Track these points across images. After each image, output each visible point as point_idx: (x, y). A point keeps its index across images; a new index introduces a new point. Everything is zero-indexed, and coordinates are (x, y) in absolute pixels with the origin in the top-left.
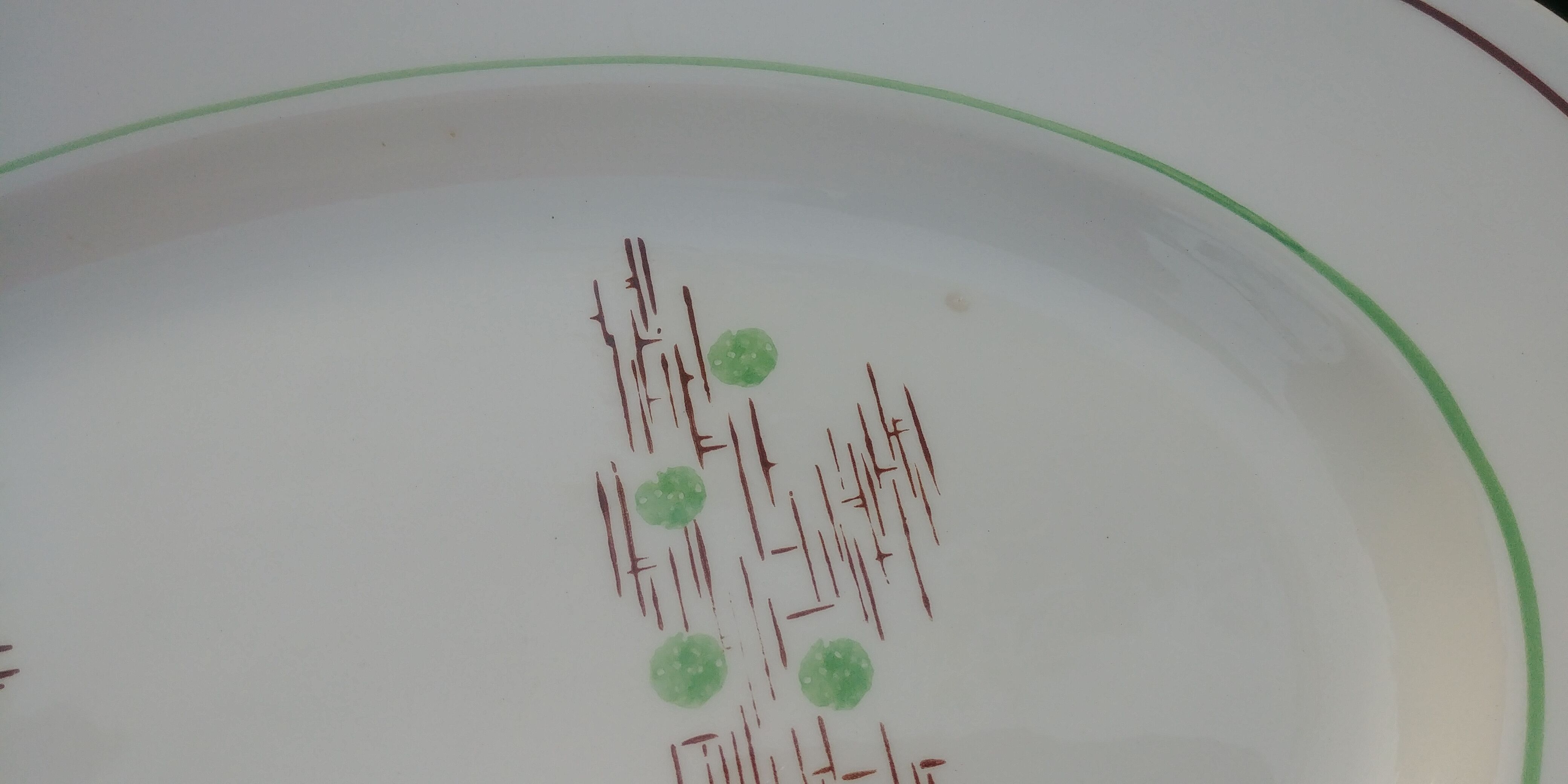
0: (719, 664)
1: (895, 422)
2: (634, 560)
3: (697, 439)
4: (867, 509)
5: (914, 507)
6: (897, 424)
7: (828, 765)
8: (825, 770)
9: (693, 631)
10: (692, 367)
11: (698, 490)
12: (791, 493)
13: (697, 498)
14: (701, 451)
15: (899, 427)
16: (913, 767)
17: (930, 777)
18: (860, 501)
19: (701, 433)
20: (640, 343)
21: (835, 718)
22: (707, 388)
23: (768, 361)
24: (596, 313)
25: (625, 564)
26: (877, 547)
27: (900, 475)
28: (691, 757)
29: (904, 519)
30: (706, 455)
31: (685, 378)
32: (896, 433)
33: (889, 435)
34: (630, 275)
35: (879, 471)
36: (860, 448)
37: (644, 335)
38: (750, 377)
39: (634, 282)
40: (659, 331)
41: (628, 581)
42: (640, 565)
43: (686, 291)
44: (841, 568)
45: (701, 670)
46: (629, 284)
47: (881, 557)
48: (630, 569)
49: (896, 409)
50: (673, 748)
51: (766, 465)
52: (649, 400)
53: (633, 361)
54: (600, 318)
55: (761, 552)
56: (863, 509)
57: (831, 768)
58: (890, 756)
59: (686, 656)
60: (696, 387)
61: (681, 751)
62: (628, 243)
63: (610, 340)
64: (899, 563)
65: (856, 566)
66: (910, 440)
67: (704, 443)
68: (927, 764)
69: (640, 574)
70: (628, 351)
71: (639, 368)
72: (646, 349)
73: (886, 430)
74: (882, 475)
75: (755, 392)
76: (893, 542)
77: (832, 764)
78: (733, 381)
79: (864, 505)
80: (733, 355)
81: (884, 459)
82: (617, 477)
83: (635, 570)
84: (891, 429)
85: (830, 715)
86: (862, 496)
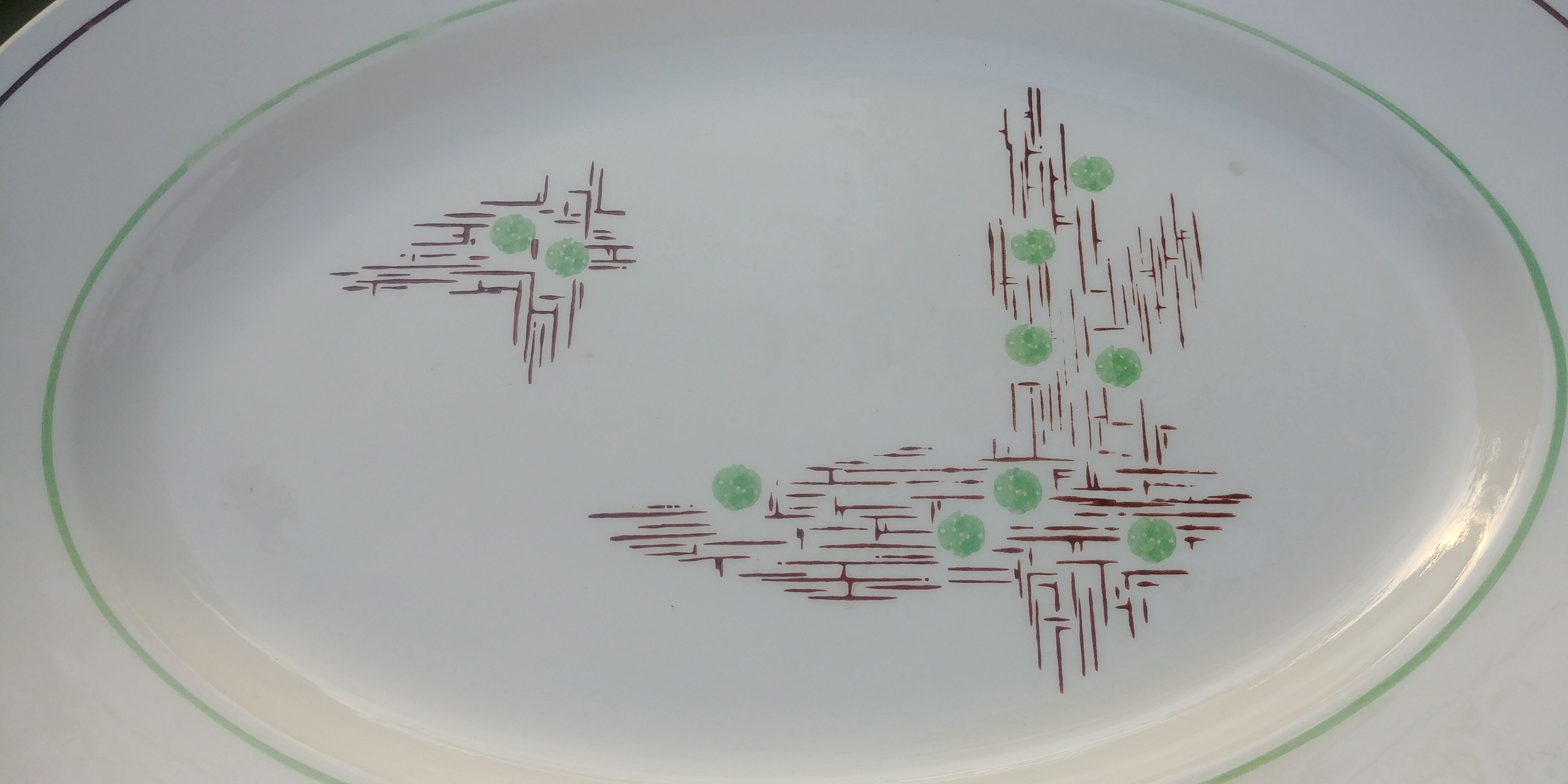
0: (1048, 346)
1: (1182, 232)
2: (1005, 277)
3: (1055, 216)
4: (1155, 279)
5: (1185, 285)
6: (1183, 233)
7: (1105, 415)
8: (1102, 417)
9: (1033, 325)
10: (1058, 173)
11: (1051, 246)
12: (1109, 260)
13: (1049, 251)
14: (1056, 223)
15: (1184, 235)
16: (1156, 427)
17: (1165, 434)
18: (1151, 274)
19: (1057, 213)
20: (1028, 152)
21: (1114, 391)
22: (1066, 187)
23: (1108, 179)
24: (1003, 129)
25: (999, 278)
26: (1158, 302)
27: (1180, 263)
28: (1022, 393)
29: (1178, 289)
30: (1058, 227)
31: (1053, 179)
32: (1182, 238)
33: (1177, 239)
34: (1028, 110)
35: (1167, 258)
36: (1157, 242)
37: (1031, 148)
38: (1094, 186)
39: (1030, 115)
40: (1041, 147)
41: (999, 288)
42: (1008, 281)
43: (1062, 126)
44: (1133, 309)
45: (1036, 347)
46: (1026, 115)
47: (1159, 308)
48: (1002, 282)
49: (1185, 223)
50: (1012, 385)
51: (1096, 240)
52: (1028, 187)
53: (1022, 162)
54: (1005, 132)
55: (1084, 290)
56: (1153, 278)
57: (1106, 417)
58: (1143, 418)
59: (1028, 337)
60: (1059, 185)
61: (1016, 387)
62: (1030, 90)
63: (1009, 147)
64: (1169, 314)
65: (1143, 310)
66: (1190, 244)
67: (1059, 220)
68: (1164, 427)
69: (1007, 286)
70: (1019, 156)
71: (1025, 166)
72: (1031, 156)
73: (1176, 235)
74: (1168, 261)
75: (1095, 196)
76: (1168, 300)
77: (1107, 415)
78: (1084, 187)
79: (1154, 276)
80: (1086, 171)
81: (1171, 251)
82: (1002, 228)
83: (1004, 283)
84: (1179, 235)
85: (1111, 388)
86: (1153, 270)
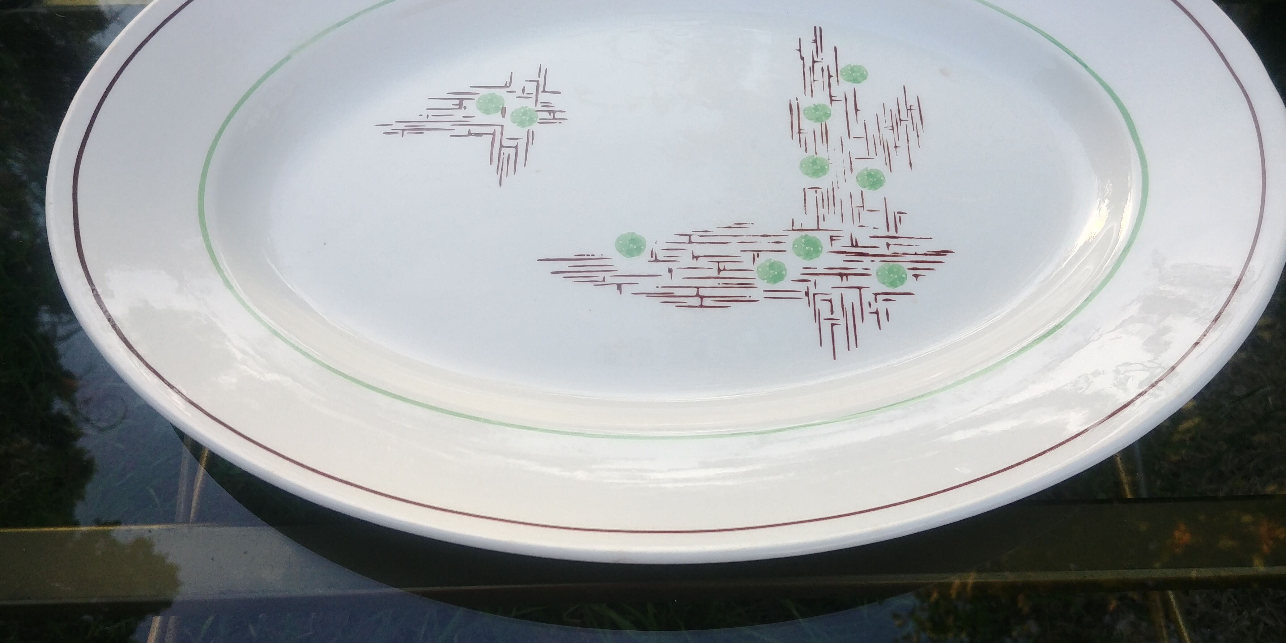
0: (826, 167)
1: (911, 106)
2: (800, 129)
3: (831, 96)
4: (894, 131)
5: (912, 135)
6: (911, 107)
7: (862, 205)
8: (860, 207)
9: (817, 156)
10: (833, 72)
11: (828, 112)
12: (865, 121)
13: (828, 115)
14: (832, 100)
15: (912, 108)
16: (894, 212)
17: (900, 217)
18: (891, 128)
19: (832, 95)
20: (814, 62)
21: (868, 193)
22: (838, 81)
23: (864, 77)
24: (799, 48)
25: (796, 129)
26: (895, 144)
27: (909, 123)
28: (811, 194)
29: (908, 137)
30: (833, 102)
31: (830, 76)
32: (911, 110)
33: (907, 110)
34: (814, 38)
35: (901, 120)
36: (895, 112)
37: (816, 59)
38: (855, 81)
39: (815, 41)
40: (822, 59)
41: (796, 136)
42: (801, 131)
43: (835, 48)
44: (880, 148)
45: (819, 168)
46: (813, 41)
47: (896, 147)
48: (798, 132)
49: (912, 101)
50: (804, 189)
51: (856, 110)
52: (814, 81)
53: (810, 67)
54: (800, 50)
55: (849, 137)
56: (892, 131)
57: (863, 207)
58: (886, 207)
59: (814, 162)
60: (834, 80)
61: (807, 190)
62: (815, 27)
63: (802, 58)
64: (903, 151)
65: (886, 148)
66: (916, 113)
67: (833, 98)
68: (899, 213)
69: (801, 134)
70: (809, 63)
71: (812, 69)
72: (816, 64)
73: (907, 107)
74: (902, 122)
75: (856, 86)
76: (902, 143)
77: (863, 205)
78: (849, 81)
79: (893, 130)
80: (850, 72)
81: (904, 116)
82: (798, 103)
83: (799, 133)
84: (909, 108)
85: (865, 191)
86: (892, 127)
